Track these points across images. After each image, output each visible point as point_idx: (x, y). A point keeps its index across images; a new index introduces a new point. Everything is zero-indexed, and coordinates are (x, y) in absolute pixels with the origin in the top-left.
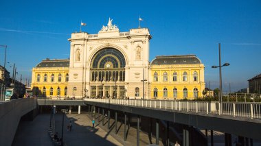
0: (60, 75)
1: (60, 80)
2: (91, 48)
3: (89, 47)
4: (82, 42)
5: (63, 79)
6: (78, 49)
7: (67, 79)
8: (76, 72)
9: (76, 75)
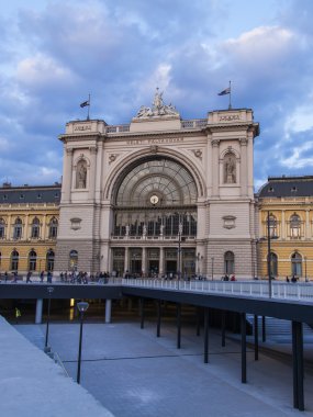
0: (36, 221)
1: (35, 233)
2: (113, 158)
3: (107, 155)
4: (92, 143)
5: (44, 232)
6: (82, 161)
7: (53, 232)
8: (76, 213)
9: (76, 221)
